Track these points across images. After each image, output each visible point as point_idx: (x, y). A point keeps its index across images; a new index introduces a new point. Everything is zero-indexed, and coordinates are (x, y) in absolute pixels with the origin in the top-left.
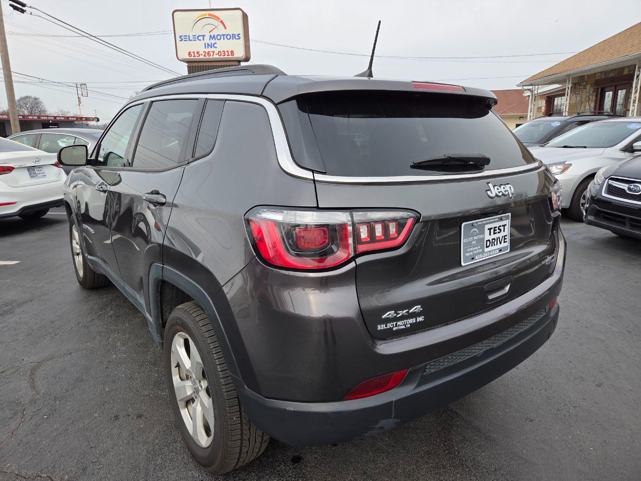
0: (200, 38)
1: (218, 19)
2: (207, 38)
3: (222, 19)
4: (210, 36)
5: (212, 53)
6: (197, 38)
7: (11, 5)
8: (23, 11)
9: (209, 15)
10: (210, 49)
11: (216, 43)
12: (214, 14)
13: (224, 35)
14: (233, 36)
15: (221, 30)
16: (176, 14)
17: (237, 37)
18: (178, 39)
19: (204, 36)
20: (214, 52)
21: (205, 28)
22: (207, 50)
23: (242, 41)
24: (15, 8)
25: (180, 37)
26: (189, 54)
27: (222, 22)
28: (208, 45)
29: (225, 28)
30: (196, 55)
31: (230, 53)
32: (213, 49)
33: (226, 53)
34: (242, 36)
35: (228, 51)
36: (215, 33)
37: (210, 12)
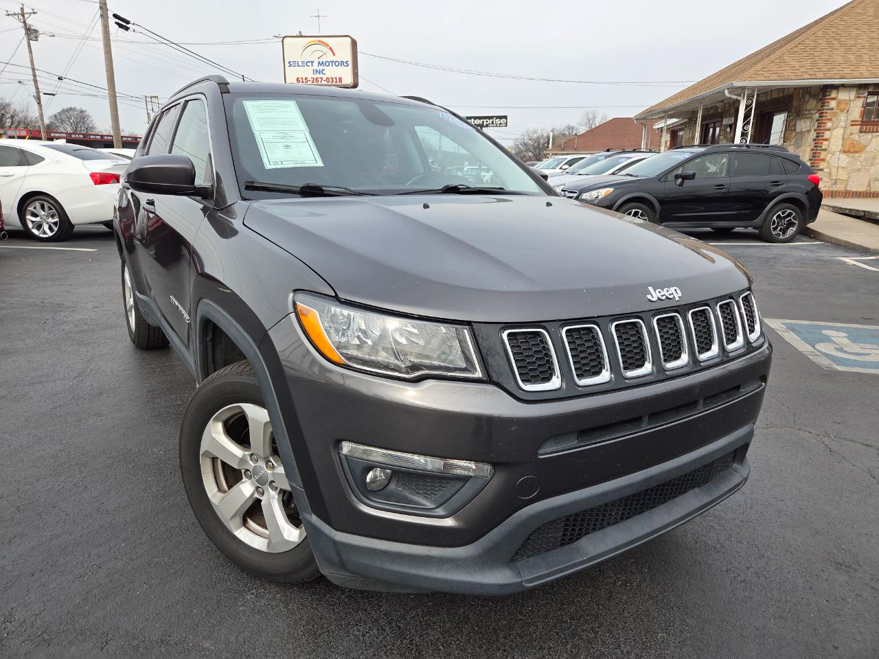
0: (308, 64)
1: (328, 46)
2: (316, 64)
3: (330, 46)
4: (319, 62)
5: (320, 80)
6: (305, 64)
7: (116, 23)
8: (127, 29)
9: (319, 41)
10: (318, 76)
11: (323, 70)
12: (325, 41)
13: (332, 62)
14: (342, 63)
15: (330, 57)
16: (286, 40)
17: (345, 64)
18: (287, 64)
19: (312, 62)
20: (322, 78)
21: (314, 54)
22: (315, 76)
23: (350, 68)
24: (120, 26)
25: (289, 62)
26: (298, 80)
27: (330, 48)
28: (317, 71)
29: (334, 55)
30: (304, 81)
31: (338, 80)
32: (321, 75)
33: (335, 80)
34: (350, 63)
35: (336, 78)
36: (324, 59)
37: (320, 39)
